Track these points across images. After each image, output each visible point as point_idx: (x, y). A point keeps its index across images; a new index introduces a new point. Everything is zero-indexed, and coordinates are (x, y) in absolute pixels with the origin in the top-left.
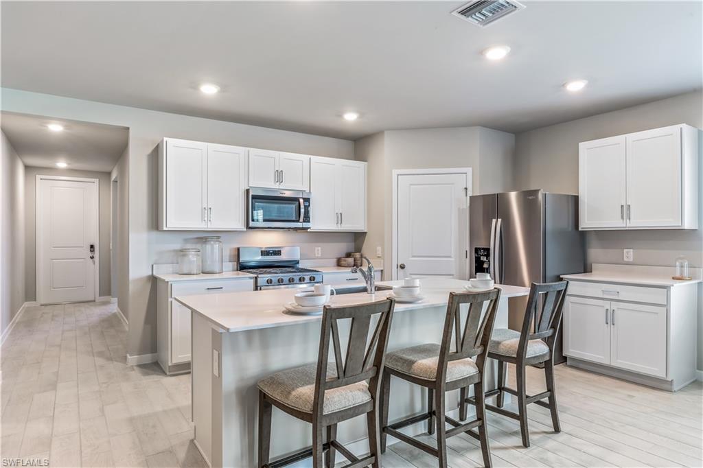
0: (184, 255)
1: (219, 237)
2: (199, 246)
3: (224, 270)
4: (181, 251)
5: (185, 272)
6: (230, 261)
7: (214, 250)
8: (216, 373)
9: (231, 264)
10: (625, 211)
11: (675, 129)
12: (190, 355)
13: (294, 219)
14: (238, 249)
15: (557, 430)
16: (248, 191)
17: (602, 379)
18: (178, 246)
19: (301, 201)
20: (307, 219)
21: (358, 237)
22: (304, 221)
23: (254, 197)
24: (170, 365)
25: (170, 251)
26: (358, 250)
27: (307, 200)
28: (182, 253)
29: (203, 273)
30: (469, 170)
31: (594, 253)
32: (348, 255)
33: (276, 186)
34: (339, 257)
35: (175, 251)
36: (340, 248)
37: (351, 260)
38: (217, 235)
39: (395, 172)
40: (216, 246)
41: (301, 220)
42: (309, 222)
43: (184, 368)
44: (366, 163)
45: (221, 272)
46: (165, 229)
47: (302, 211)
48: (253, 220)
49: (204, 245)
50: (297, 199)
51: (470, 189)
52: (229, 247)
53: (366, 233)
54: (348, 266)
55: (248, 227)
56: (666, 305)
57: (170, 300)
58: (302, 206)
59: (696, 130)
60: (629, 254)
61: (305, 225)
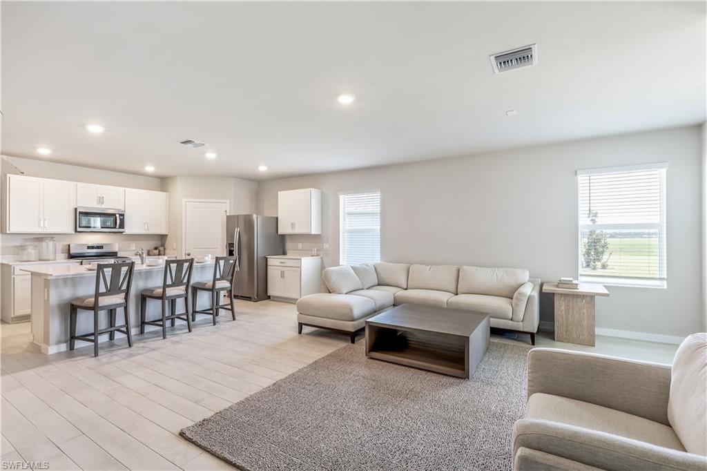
0: (25, 249)
1: (53, 238)
2: (36, 244)
3: (57, 258)
4: (22, 246)
5: (25, 259)
6: (62, 253)
7: (48, 247)
8: (46, 298)
9: (63, 255)
10: (293, 225)
11: (307, 190)
12: (30, 310)
13: (112, 226)
14: (69, 245)
15: (234, 319)
16: (76, 209)
17: (281, 303)
18: (18, 244)
19: (118, 216)
20: (122, 226)
21: (163, 237)
22: (119, 228)
23: (80, 213)
24: (13, 316)
25: (12, 247)
26: (163, 245)
27: (123, 215)
28: (22, 248)
29: (40, 260)
30: (228, 201)
31: (289, 245)
32: (156, 249)
33: (99, 206)
34: (149, 249)
35: (16, 246)
36: (151, 244)
37: (157, 252)
38: (51, 236)
39: (184, 200)
40: (51, 243)
41: (117, 227)
42: (123, 228)
43: (26, 318)
44: (167, 193)
45: (55, 260)
46: (8, 232)
47: (118, 221)
48: (80, 227)
49: (41, 243)
50: (114, 215)
51: (228, 211)
52: (61, 245)
53: (167, 235)
54: (155, 255)
55: (76, 231)
56: (300, 267)
57: (13, 276)
58: (118, 219)
59: (320, 191)
60: (300, 246)
61: (121, 230)
